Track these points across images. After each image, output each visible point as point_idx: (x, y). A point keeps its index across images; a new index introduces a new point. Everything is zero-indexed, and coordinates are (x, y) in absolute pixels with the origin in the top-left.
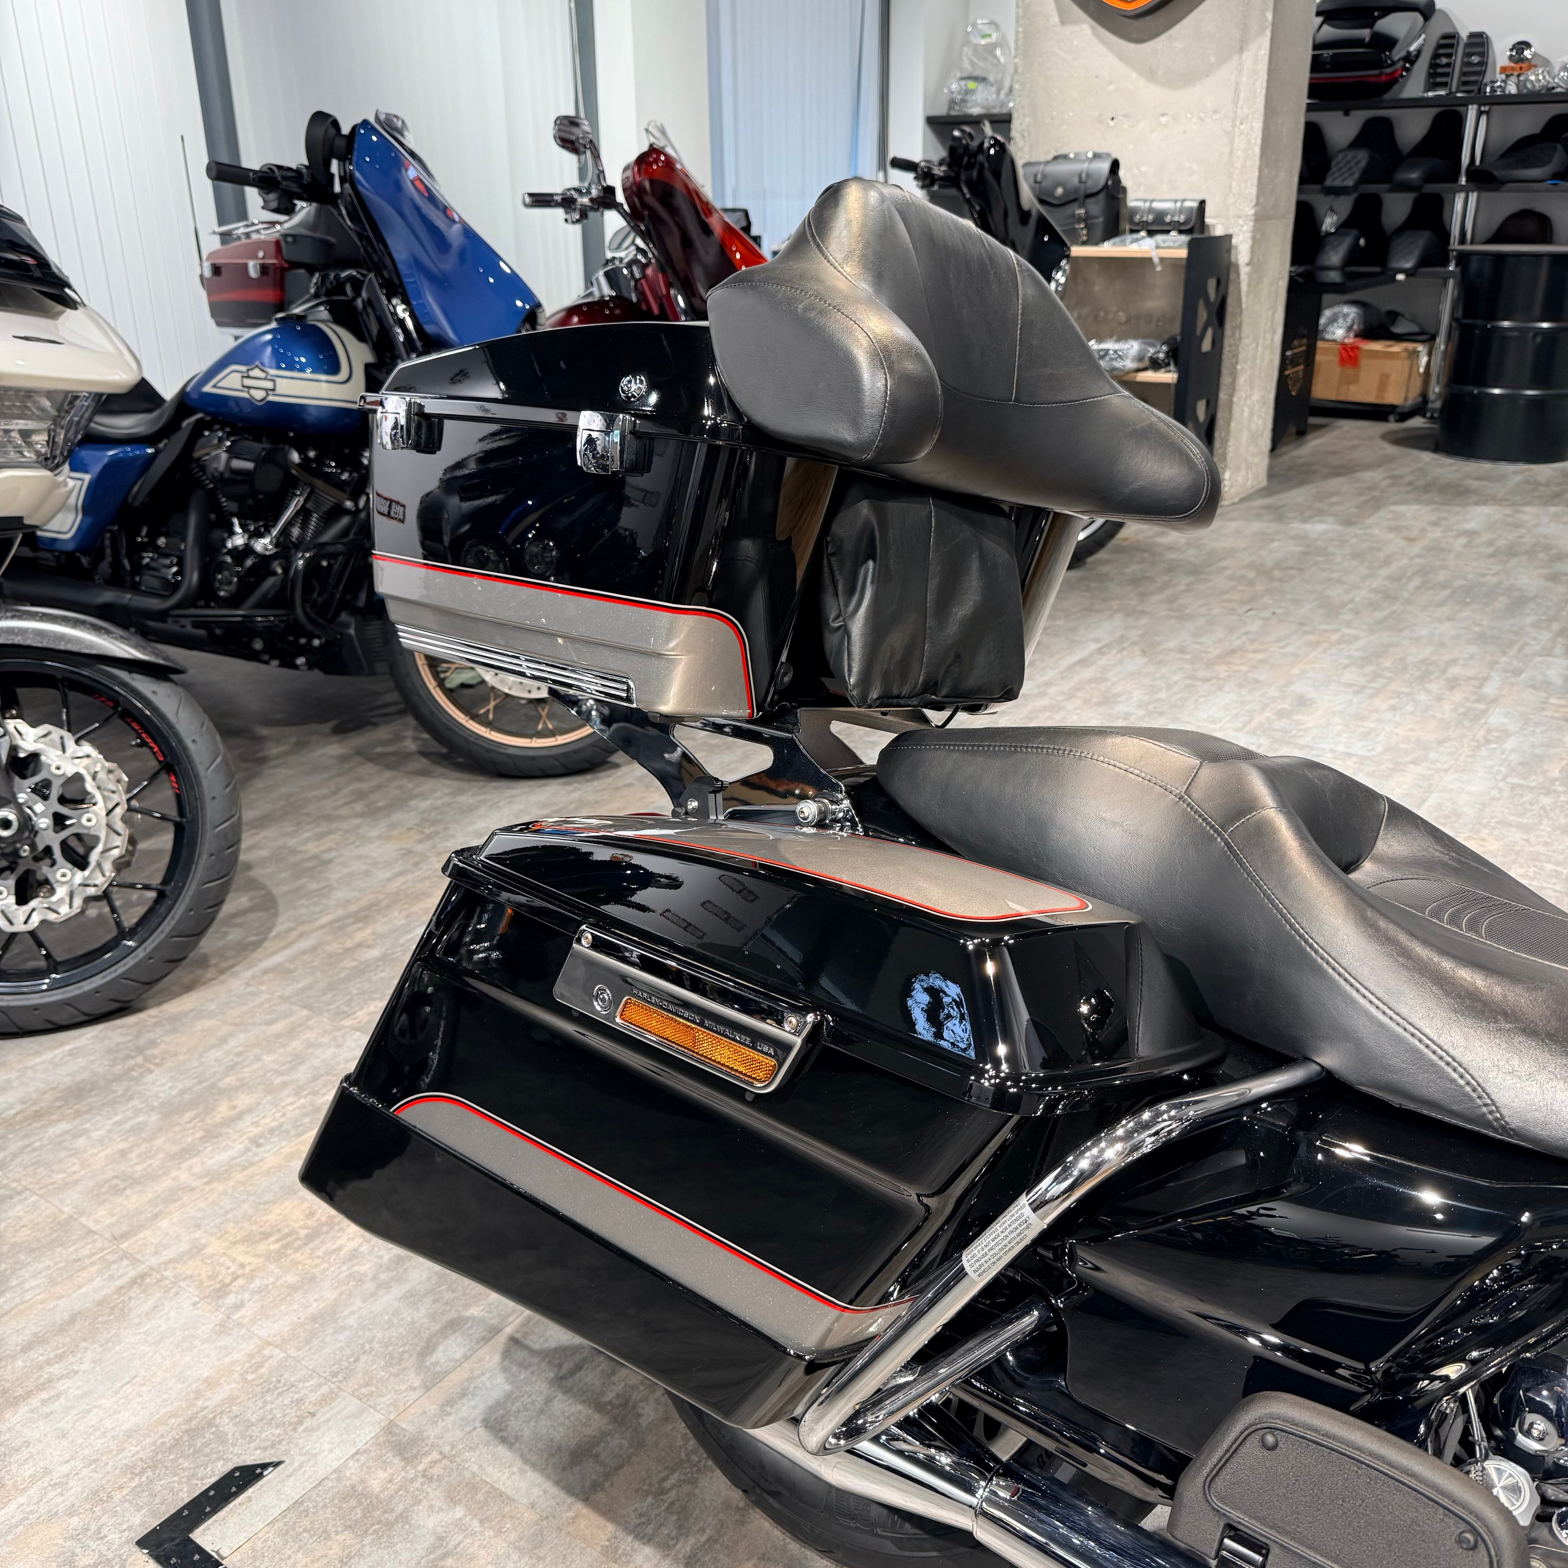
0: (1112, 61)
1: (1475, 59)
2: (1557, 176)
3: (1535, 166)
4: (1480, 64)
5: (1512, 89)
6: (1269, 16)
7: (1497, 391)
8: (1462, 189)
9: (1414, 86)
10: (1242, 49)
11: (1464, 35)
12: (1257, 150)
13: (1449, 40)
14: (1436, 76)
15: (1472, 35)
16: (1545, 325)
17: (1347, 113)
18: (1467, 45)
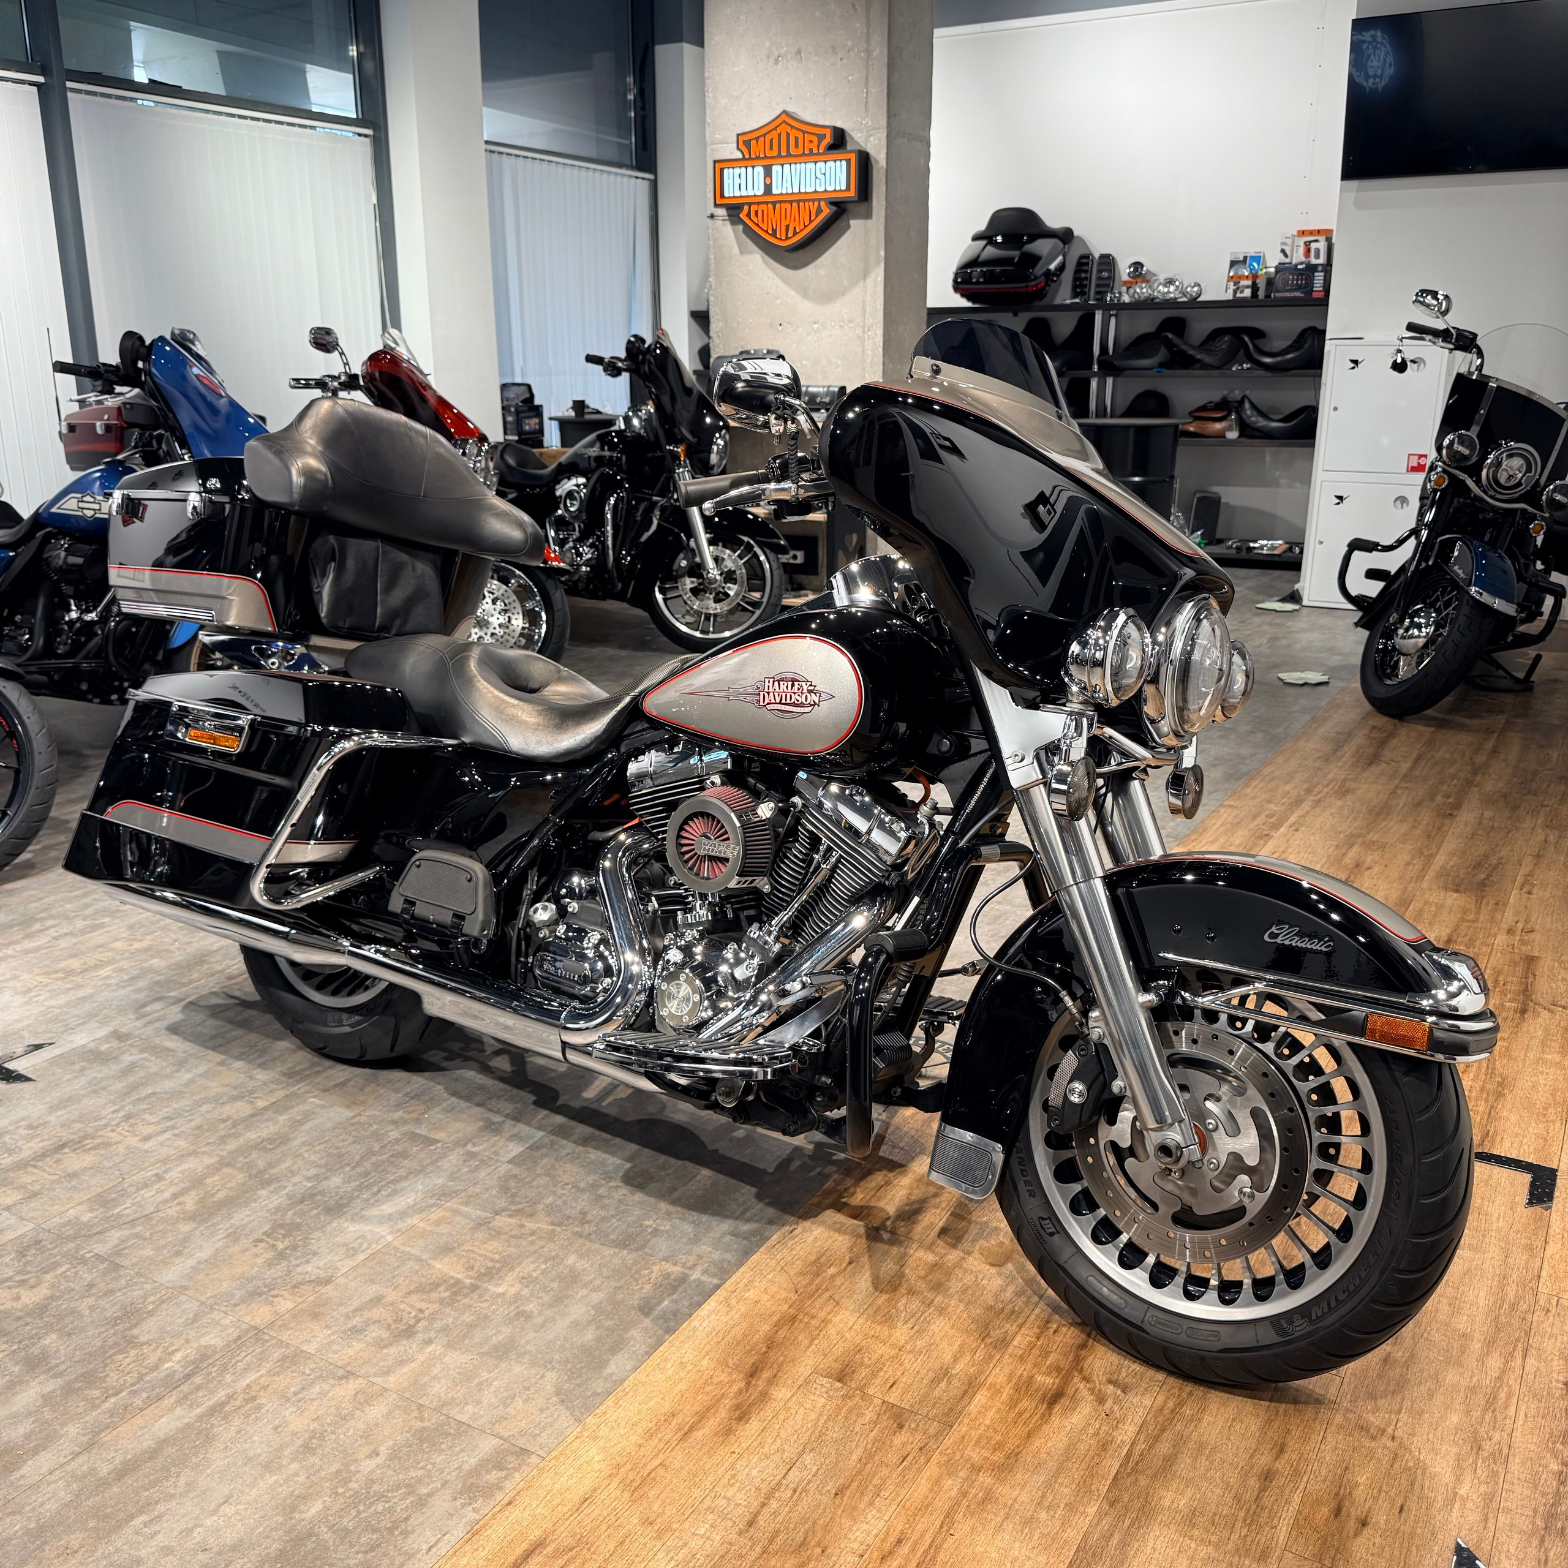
1: (1105, 274)
2: (1162, 365)
3: (1145, 357)
4: (1109, 278)
5: (1126, 299)
6: (882, 253)
8: (1095, 374)
9: (1064, 295)
10: (865, 277)
11: (1097, 256)
12: (881, 350)
13: (1084, 261)
14: (1079, 288)
15: (1102, 256)
16: (1137, 479)
17: (1015, 315)
18: (1100, 264)
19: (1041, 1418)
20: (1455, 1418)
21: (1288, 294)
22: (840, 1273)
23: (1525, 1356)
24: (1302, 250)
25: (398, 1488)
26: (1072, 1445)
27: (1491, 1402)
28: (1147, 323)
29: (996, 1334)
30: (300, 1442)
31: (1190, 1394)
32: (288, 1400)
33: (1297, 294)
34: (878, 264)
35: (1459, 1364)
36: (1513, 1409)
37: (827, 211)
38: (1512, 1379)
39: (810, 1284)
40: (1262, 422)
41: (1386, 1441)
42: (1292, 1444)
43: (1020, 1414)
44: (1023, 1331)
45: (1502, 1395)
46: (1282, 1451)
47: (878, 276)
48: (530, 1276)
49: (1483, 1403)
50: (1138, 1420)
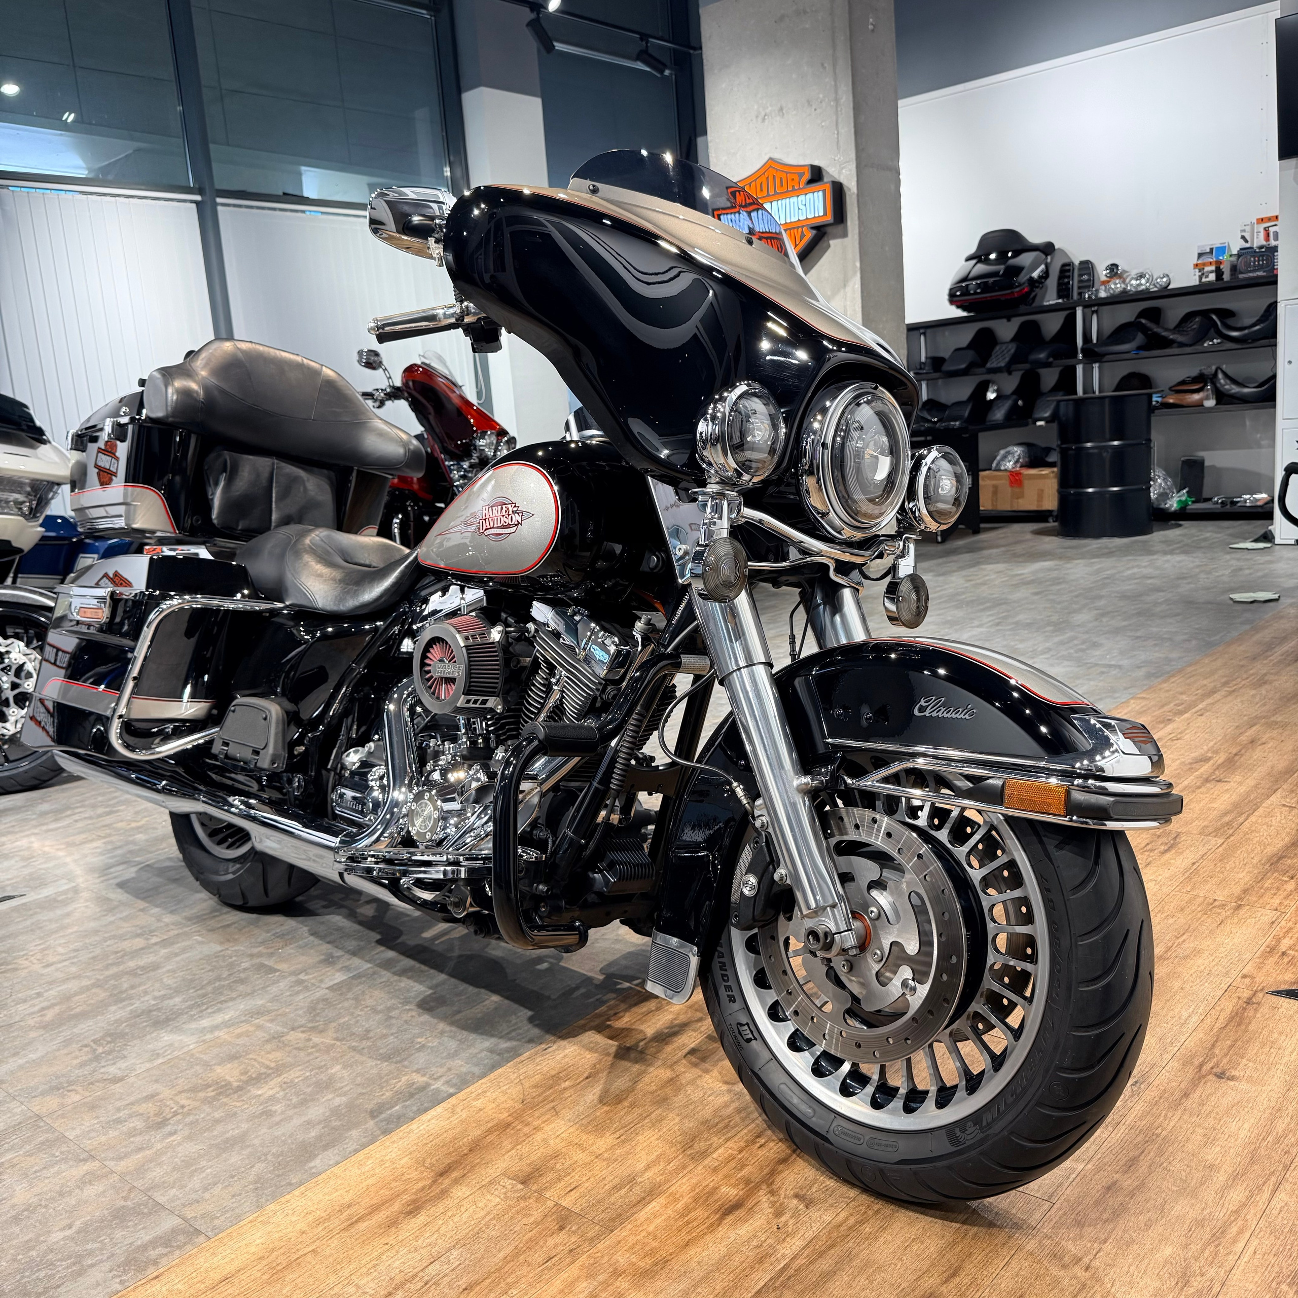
1: (1085, 277)
2: (1139, 348)
3: (1123, 343)
4: (1089, 280)
5: (1103, 294)
6: (858, 264)
7: (1090, 490)
8: (1080, 362)
9: (1050, 298)
10: (845, 286)
11: (1077, 263)
13: (1066, 269)
14: (1063, 290)
15: (1081, 263)
17: (1009, 320)
18: (1080, 269)
19: (708, 1228)
20: (1168, 1251)
21: (1251, 275)
22: (572, 1086)
23: (1275, 1191)
24: (1262, 235)
25: (69, 1257)
26: (729, 1256)
27: (1218, 1235)
28: (1126, 314)
29: (699, 1146)
30: (13, 1213)
31: (877, 1212)
32: (26, 1176)
33: (1260, 273)
34: (855, 273)
35: (1194, 1194)
36: (1241, 1245)
37: (809, 235)
38: (1252, 1214)
39: (539, 1095)
40: (1235, 389)
41: (1078, 1271)
42: (969, 1267)
43: (688, 1223)
44: (730, 1144)
45: (1234, 1229)
46: (954, 1275)
47: (856, 283)
48: (292, 1081)
49: (1207, 1236)
50: (810, 1235)
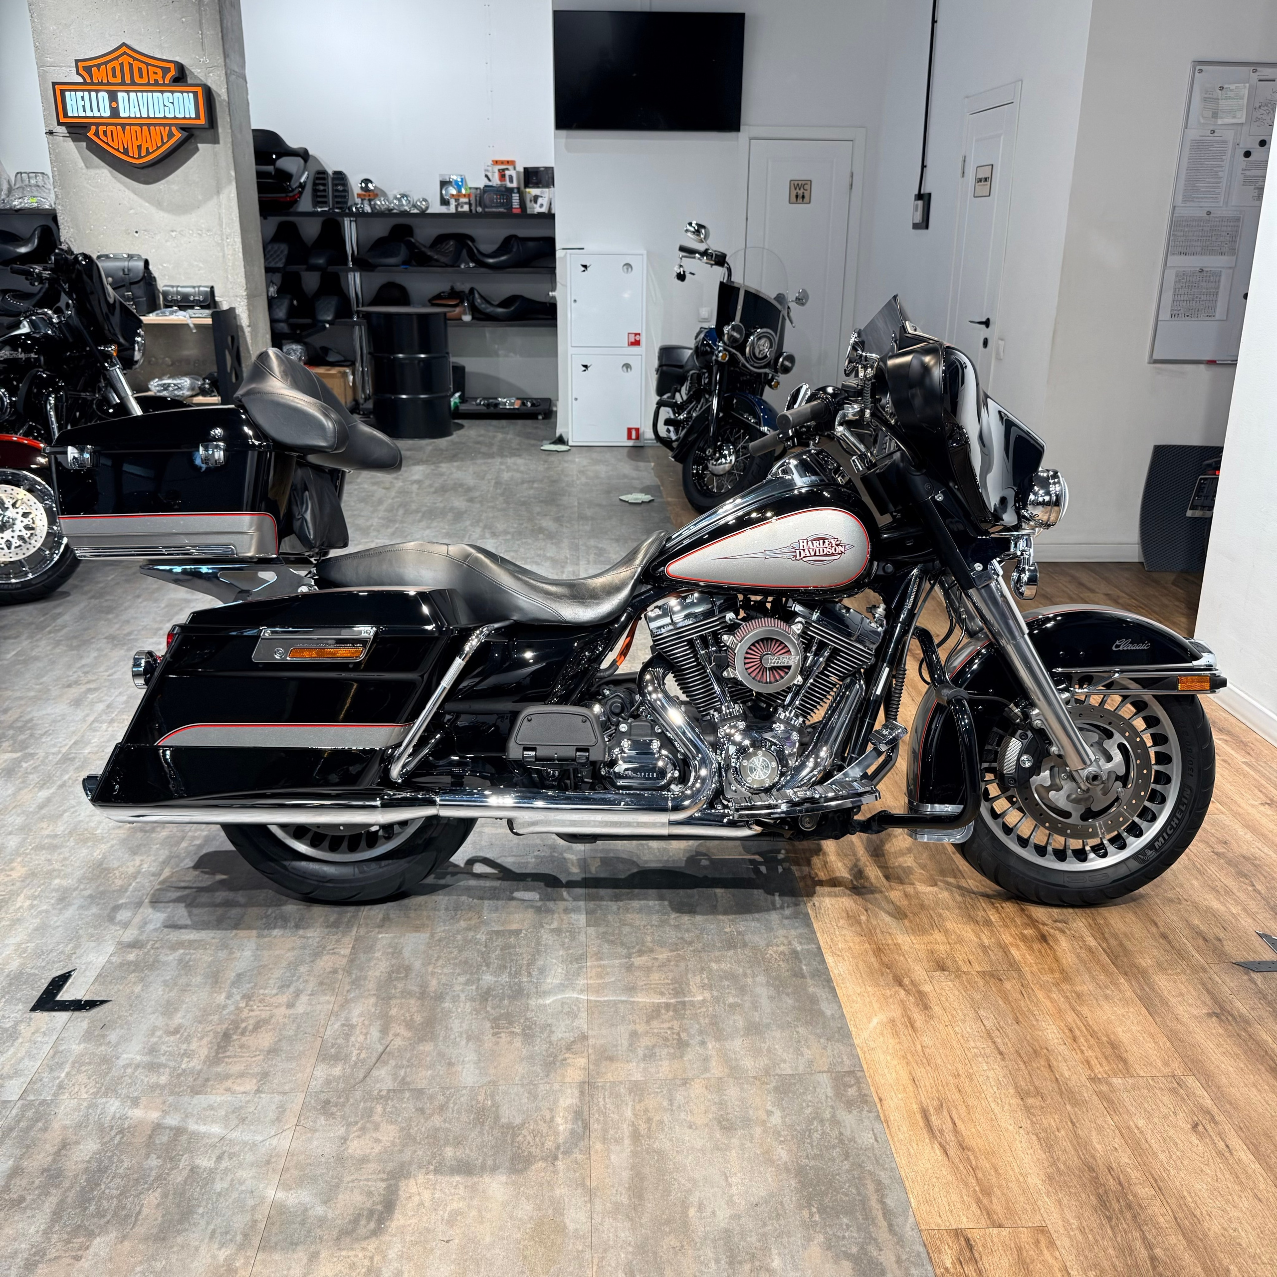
0: (128, 193)
1: (340, 188)
2: (405, 263)
3: (391, 256)
4: (344, 191)
5: (368, 209)
6: (233, 174)
7: (404, 397)
8: (351, 270)
9: (305, 204)
10: (218, 193)
11: (330, 172)
12: (241, 255)
13: (321, 175)
14: (318, 197)
15: (335, 173)
16: (423, 356)
18: (333, 179)
19: (1050, 950)
21: (494, 210)
22: (868, 918)
24: (497, 175)
25: (811, 1121)
26: (1078, 956)
28: (380, 229)
29: (980, 919)
30: (717, 1127)
32: (671, 1110)
33: (502, 210)
34: (230, 182)
37: (178, 135)
39: (862, 928)
40: (490, 309)
41: (1185, 902)
43: (1040, 952)
44: (988, 912)
48: (704, 984)
50: (1088, 934)
